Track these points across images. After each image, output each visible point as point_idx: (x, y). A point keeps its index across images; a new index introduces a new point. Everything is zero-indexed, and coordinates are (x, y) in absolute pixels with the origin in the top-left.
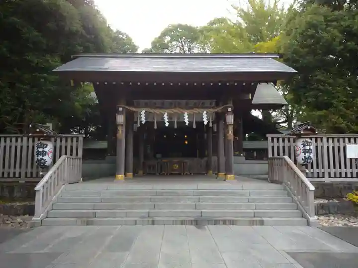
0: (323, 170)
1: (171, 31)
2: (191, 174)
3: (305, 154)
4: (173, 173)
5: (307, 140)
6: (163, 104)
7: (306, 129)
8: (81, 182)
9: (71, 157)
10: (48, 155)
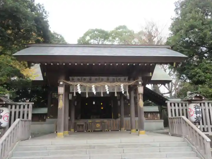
0: (207, 126)
1: (90, 33)
2: (109, 131)
3: (197, 115)
4: (96, 130)
5: (197, 104)
6: (90, 79)
7: (196, 97)
8: (31, 139)
9: (23, 119)
10: (3, 118)
